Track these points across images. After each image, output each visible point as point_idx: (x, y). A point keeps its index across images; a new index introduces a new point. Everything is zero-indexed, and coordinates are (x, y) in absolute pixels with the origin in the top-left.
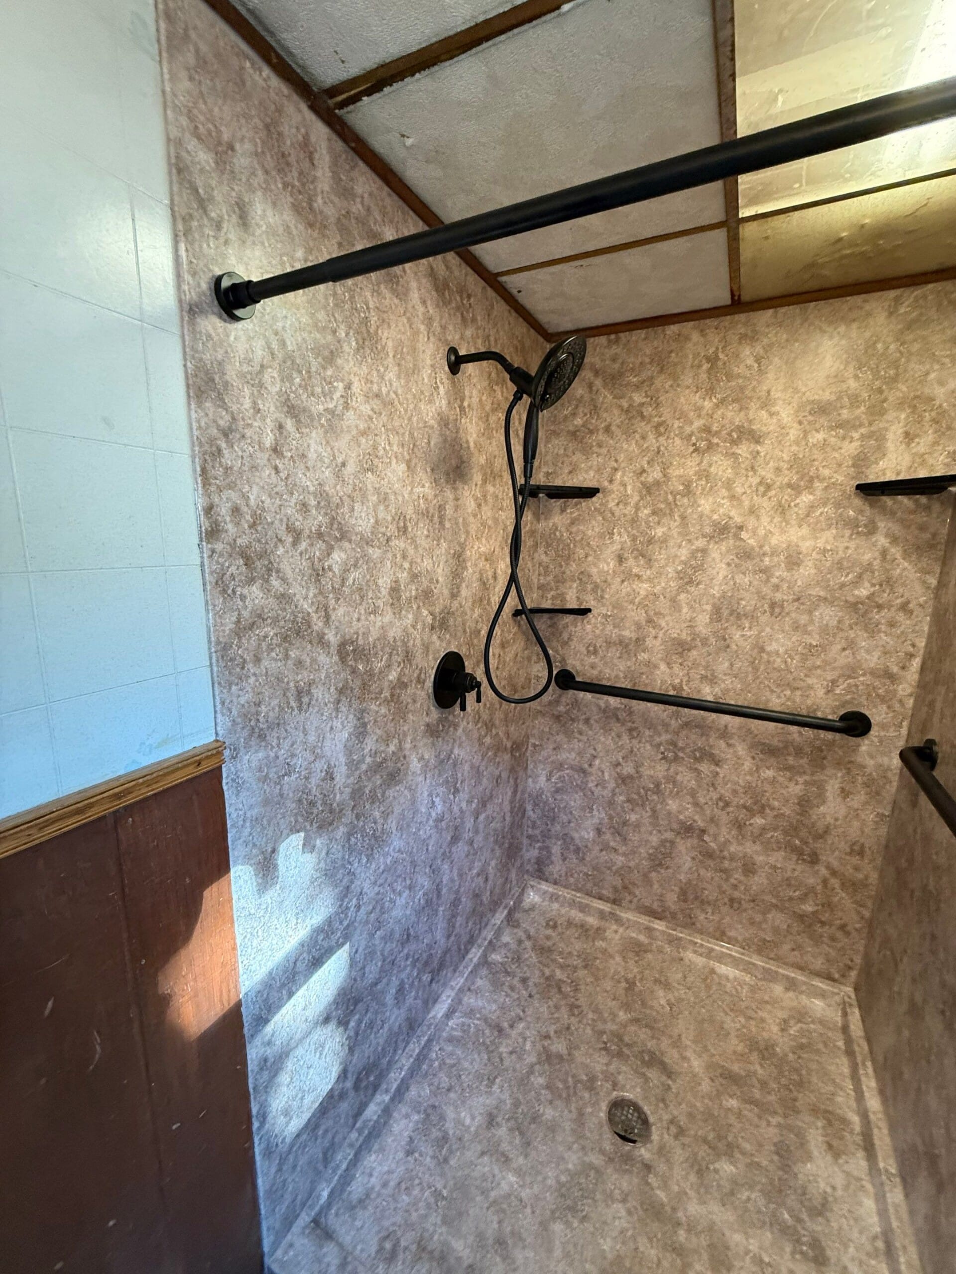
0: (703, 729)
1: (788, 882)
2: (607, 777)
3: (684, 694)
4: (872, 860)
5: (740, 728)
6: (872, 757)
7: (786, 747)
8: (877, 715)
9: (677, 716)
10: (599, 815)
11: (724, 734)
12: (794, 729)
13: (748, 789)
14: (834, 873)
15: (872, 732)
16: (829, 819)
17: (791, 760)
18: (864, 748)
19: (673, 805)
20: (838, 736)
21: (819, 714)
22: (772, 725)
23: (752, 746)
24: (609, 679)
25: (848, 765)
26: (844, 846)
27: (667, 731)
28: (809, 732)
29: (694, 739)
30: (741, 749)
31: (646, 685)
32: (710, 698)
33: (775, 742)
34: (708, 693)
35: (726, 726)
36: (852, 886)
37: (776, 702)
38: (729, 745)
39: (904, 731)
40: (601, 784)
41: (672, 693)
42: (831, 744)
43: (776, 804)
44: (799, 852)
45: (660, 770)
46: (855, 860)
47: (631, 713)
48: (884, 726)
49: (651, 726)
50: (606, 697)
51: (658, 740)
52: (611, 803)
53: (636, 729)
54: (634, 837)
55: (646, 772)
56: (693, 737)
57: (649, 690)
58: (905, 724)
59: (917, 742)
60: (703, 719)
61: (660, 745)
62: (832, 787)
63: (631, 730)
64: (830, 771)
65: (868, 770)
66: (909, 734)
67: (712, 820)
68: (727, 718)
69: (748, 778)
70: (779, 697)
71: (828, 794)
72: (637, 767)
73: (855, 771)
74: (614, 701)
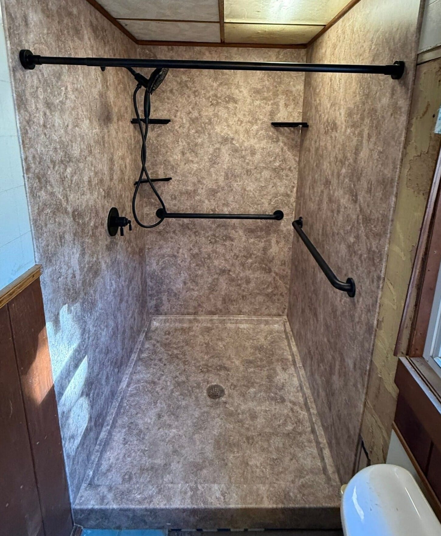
0: (226, 226)
1: (262, 283)
2: (186, 256)
3: (216, 213)
4: (289, 265)
5: (239, 224)
6: (285, 227)
7: (257, 228)
8: (285, 211)
9: (214, 223)
10: (184, 275)
11: (234, 227)
12: (259, 220)
13: (245, 248)
14: (277, 274)
15: (284, 217)
16: (274, 254)
17: (259, 233)
18: (282, 224)
19: (216, 263)
20: (274, 220)
21: (267, 213)
22: (251, 220)
23: (245, 230)
24: (183, 210)
25: (277, 231)
26: (279, 263)
27: (211, 230)
28: (264, 221)
29: (222, 232)
30: (241, 232)
31: (200, 211)
32: (227, 213)
33: (253, 227)
34: (226, 211)
35: (234, 224)
36: (282, 277)
37: (252, 211)
38: (236, 232)
39: (294, 215)
40: (184, 260)
41: (211, 213)
42: (272, 224)
43: (255, 252)
44: (264, 269)
45: (209, 248)
46: (283, 267)
47: (194, 225)
48: (287, 215)
49: (204, 229)
50: (182, 219)
51: (207, 235)
52: (189, 268)
53: (197, 232)
54: (201, 281)
55: (203, 250)
56: (222, 231)
57: (202, 213)
58: (294, 212)
59: (297, 219)
60: (225, 222)
61: (208, 237)
62: (274, 241)
63: (195, 233)
64: (272, 235)
65: (284, 232)
66: (295, 217)
67: (233, 265)
68: (234, 220)
69: (245, 244)
70: (253, 208)
71: (272, 244)
72: (200, 249)
73: (280, 233)
74: (186, 220)
